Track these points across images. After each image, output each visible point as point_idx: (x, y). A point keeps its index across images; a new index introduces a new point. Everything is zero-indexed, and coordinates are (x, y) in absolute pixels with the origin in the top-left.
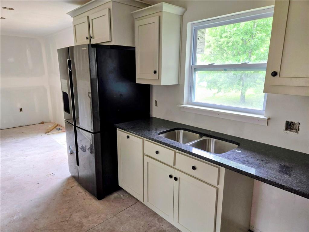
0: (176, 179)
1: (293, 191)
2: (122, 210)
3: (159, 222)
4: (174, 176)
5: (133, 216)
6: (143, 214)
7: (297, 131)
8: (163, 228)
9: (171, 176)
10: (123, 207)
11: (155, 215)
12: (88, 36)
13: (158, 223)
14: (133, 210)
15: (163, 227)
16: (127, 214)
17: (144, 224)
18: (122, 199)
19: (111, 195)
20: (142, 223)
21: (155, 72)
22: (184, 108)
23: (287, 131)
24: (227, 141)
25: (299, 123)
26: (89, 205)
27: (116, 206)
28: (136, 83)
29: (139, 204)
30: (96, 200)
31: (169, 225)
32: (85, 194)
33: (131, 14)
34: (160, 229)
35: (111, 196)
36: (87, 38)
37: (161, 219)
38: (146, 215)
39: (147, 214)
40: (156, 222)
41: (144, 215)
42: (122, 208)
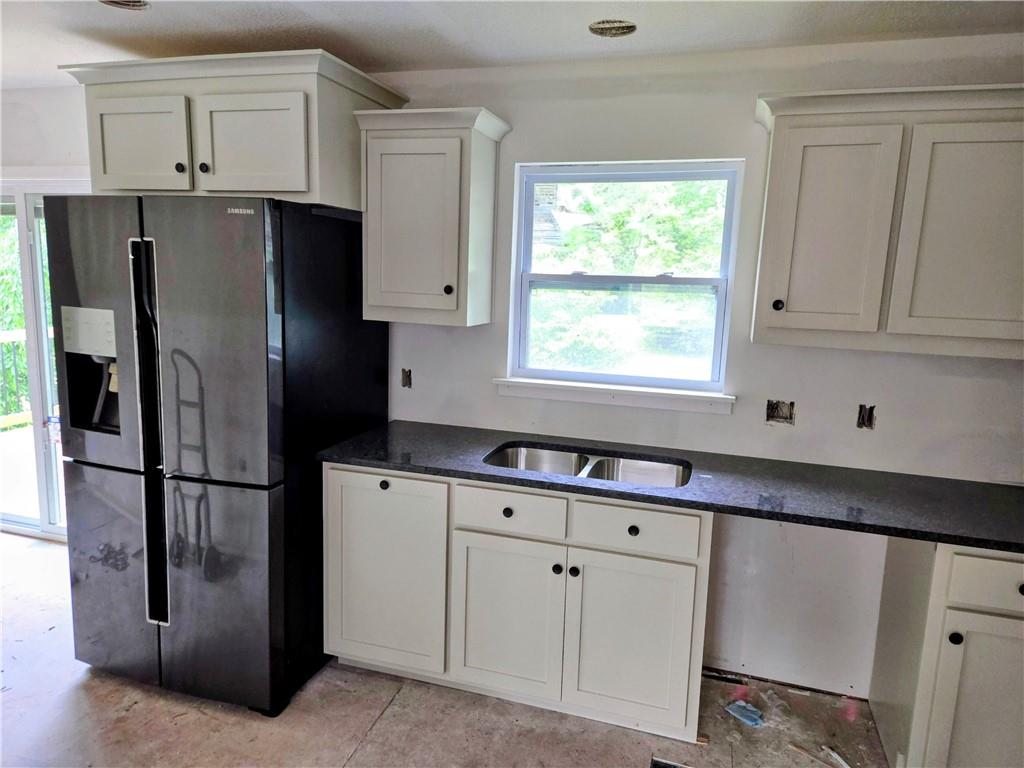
0: (575, 571)
1: (867, 529)
2: (374, 720)
3: (502, 714)
4: (567, 566)
5: (420, 725)
6: (443, 712)
7: (790, 418)
8: (521, 727)
9: (557, 569)
10: (372, 712)
11: (477, 699)
12: (185, 161)
13: (502, 719)
14: (406, 710)
15: (520, 723)
16: (397, 725)
17: (466, 732)
18: (349, 691)
19: (302, 691)
20: (459, 732)
21: (448, 290)
22: (510, 386)
23: (771, 422)
24: (650, 458)
25: (792, 404)
26: (252, 741)
27: (346, 716)
28: (364, 318)
29: (411, 690)
30: (262, 720)
31: (530, 714)
32: (204, 714)
33: (354, 116)
34: (517, 730)
35: (303, 693)
36: (180, 168)
37: (502, 706)
38: (453, 710)
39: (453, 707)
40: (494, 717)
41: (447, 712)
42: (369, 714)
